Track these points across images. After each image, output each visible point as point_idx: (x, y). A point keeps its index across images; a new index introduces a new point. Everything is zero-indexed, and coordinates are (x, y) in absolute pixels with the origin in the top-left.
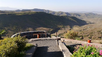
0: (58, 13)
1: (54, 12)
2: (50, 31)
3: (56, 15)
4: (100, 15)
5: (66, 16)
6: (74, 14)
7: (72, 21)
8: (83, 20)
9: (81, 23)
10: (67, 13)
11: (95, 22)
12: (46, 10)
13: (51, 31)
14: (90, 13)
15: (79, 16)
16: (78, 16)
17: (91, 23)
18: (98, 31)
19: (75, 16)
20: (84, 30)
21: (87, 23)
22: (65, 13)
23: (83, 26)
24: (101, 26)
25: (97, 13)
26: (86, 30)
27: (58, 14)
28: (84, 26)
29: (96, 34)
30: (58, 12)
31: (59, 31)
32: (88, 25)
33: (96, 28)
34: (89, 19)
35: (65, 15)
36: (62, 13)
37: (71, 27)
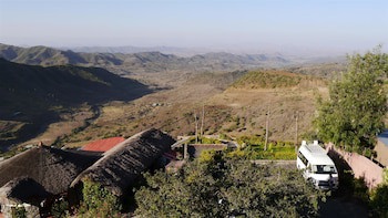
0: (32, 52)
1: (11, 50)
2: (15, 130)
3: (23, 62)
4: (183, 59)
5: (71, 67)
6: (97, 58)
9: (128, 90)
10: (68, 54)
11: (171, 84)
13: (19, 132)
14: (153, 54)
15: (118, 62)
16: (113, 65)
17: (160, 89)
18: (185, 115)
19: (103, 66)
20: (142, 114)
21: (151, 87)
22: (63, 52)
23: (136, 101)
24: (190, 96)
25: (175, 53)
26: (150, 114)
27: (31, 56)
29: (180, 123)
30: (32, 49)
31: (51, 126)
33: (178, 105)
34: (151, 74)
35: (61, 61)
36: (48, 53)
37: (94, 109)
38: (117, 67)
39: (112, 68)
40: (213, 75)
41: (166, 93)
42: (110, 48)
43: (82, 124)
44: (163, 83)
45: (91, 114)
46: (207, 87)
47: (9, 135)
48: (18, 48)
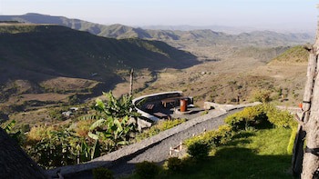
0: (111, 29)
1: (97, 27)
2: (91, 87)
3: (105, 36)
4: (231, 36)
5: (138, 40)
6: (159, 34)
7: (156, 53)
8: (187, 50)
9: (181, 60)
10: (138, 30)
11: (219, 56)
12: (68, 20)
13: (94, 88)
14: (205, 31)
15: (176, 38)
16: (172, 40)
17: (209, 60)
18: (229, 83)
19: (164, 40)
20: (191, 80)
21: (200, 59)
22: (134, 29)
23: (187, 70)
24: (235, 67)
25: (224, 31)
26: (199, 81)
27: (111, 32)
28: (192, 69)
29: (224, 90)
30: (111, 26)
31: (118, 85)
32: (202, 65)
33: (224, 74)
34: (202, 48)
35: (134, 35)
36: (123, 29)
37: (154, 74)
38: (175, 42)
39: (170, 42)
40: (257, 50)
41: (214, 64)
42: (171, 27)
43: (142, 86)
44: (211, 56)
45: (150, 78)
46: (251, 60)
47: (87, 91)
48: (102, 26)
